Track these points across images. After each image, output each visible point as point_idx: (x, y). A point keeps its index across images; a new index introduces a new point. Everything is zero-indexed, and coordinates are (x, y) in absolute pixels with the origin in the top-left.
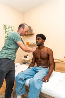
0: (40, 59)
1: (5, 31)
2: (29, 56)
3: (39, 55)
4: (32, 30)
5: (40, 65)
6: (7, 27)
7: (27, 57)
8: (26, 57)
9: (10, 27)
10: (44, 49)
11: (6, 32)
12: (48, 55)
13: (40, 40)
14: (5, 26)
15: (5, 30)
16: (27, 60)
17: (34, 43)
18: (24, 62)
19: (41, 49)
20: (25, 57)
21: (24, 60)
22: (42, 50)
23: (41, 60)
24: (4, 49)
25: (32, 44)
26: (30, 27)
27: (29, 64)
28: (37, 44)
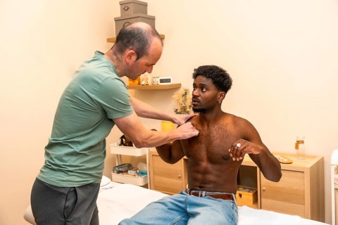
3: (203, 145)
4: (153, 19)
5: (202, 188)
16: (133, 158)
18: (119, 167)
20: (122, 144)
21: (120, 157)
25: (155, 83)
26: (145, 5)
27: (142, 173)
28: (194, 106)
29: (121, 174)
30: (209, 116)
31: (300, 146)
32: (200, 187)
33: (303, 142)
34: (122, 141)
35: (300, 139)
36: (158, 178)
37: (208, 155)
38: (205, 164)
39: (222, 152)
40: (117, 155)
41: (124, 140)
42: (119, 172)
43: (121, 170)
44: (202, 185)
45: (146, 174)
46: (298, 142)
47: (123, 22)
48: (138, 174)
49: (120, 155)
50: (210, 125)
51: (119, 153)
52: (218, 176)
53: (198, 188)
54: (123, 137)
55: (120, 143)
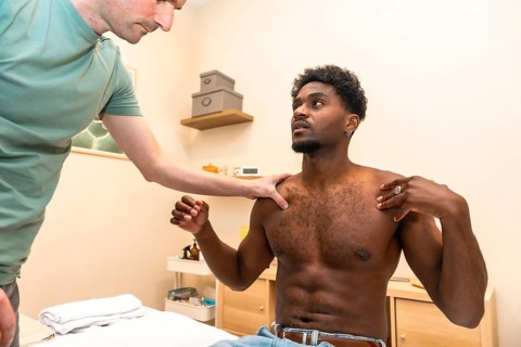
3: (312, 229)
4: (240, 98)
5: (310, 321)
8: (196, 258)
13: (324, 105)
17: (246, 171)
18: (177, 291)
20: (185, 257)
21: (181, 276)
25: (238, 175)
26: (232, 82)
27: (208, 302)
28: (296, 135)
29: (177, 302)
32: (305, 320)
34: (185, 254)
36: (229, 310)
37: (321, 249)
38: (314, 269)
39: (352, 242)
40: (177, 273)
41: (189, 254)
42: (176, 299)
43: (179, 295)
44: (309, 315)
45: (214, 303)
47: (203, 98)
48: (202, 303)
49: (182, 274)
51: (180, 270)
52: (345, 296)
53: (301, 323)
54: (188, 248)
55: (182, 256)
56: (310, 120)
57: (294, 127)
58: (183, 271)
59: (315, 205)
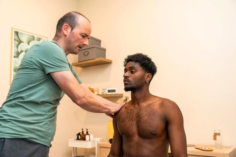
0: (136, 138)
1: (14, 49)
2: (92, 136)
3: (135, 122)
4: (104, 50)
6: (24, 38)
7: (87, 137)
8: (84, 139)
9: (33, 38)
10: (150, 102)
11: (18, 54)
12: (167, 123)
13: (136, 71)
14: (17, 33)
15: (17, 46)
16: (86, 150)
17: (109, 91)
19: (138, 104)
20: (78, 139)
22: (144, 105)
23: (140, 139)
24: (11, 106)
25: (105, 93)
26: (100, 41)
28: (125, 84)
30: (138, 95)
31: (218, 137)
33: (219, 134)
34: (78, 137)
35: (217, 132)
39: (149, 128)
40: (74, 148)
41: (80, 137)
46: (216, 135)
47: (84, 51)
49: (76, 148)
50: (140, 103)
51: (75, 146)
54: (79, 134)
55: (76, 138)
56: (130, 79)
57: (124, 81)
58: (77, 147)
59: (136, 112)
